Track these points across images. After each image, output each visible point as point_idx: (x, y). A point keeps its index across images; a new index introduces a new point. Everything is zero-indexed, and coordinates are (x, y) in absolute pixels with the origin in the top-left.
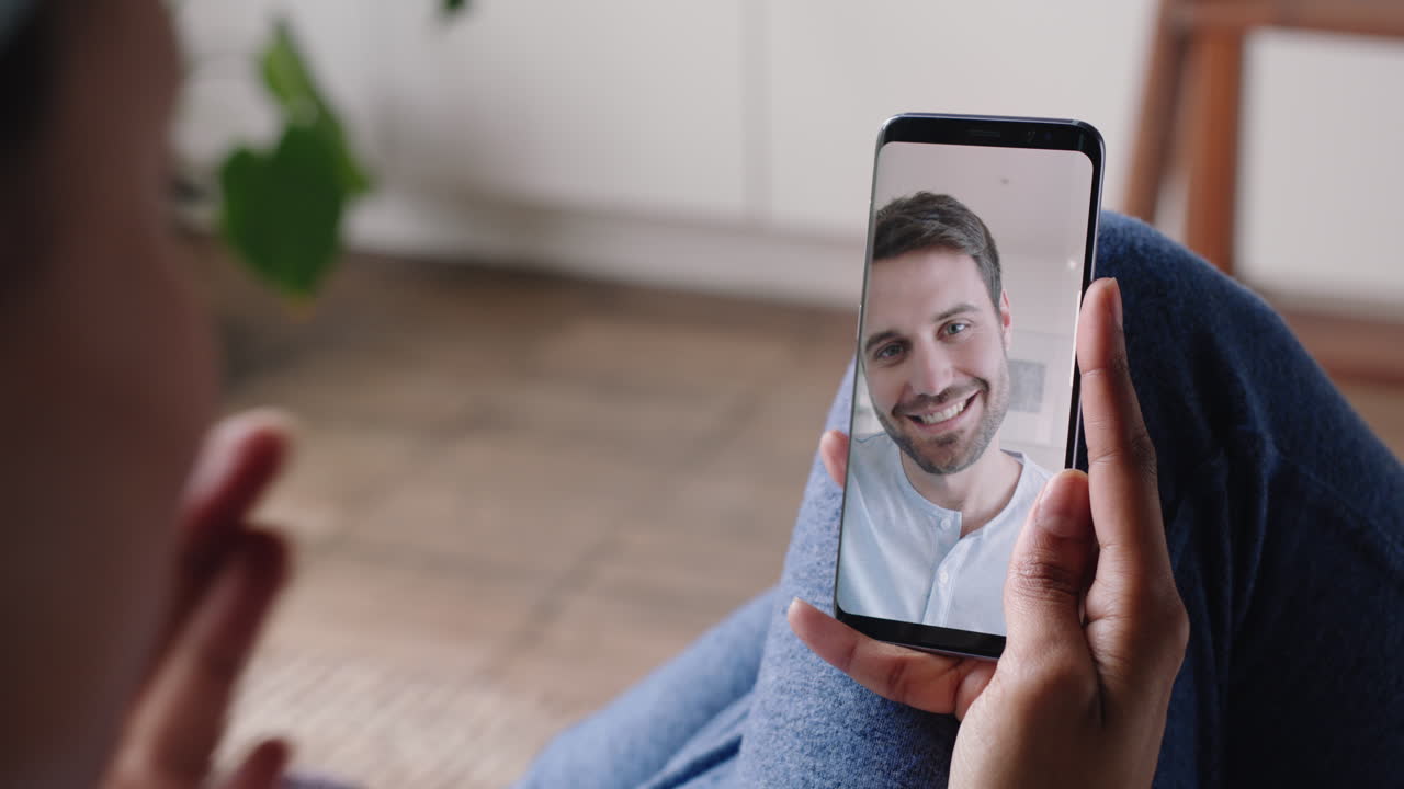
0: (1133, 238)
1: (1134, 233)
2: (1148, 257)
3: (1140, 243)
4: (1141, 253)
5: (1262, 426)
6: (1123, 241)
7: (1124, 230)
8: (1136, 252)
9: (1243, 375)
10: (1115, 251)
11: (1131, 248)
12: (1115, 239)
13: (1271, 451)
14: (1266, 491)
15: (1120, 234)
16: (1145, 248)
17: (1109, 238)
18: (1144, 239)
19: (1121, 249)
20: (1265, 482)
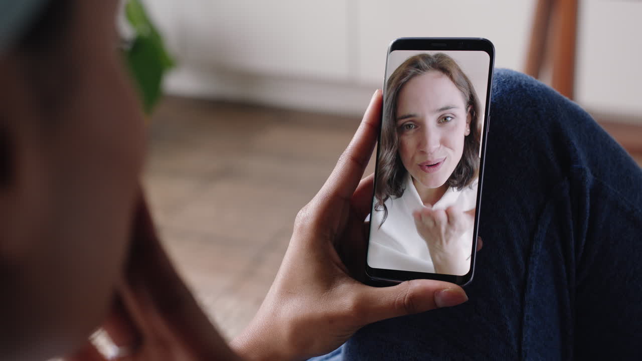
0: (520, 80)
1: (521, 78)
2: (528, 89)
3: (523, 83)
4: (524, 87)
5: (585, 165)
6: (515, 82)
7: (516, 78)
8: (522, 87)
9: (575, 141)
10: (512, 87)
11: (520, 85)
12: (512, 82)
13: (590, 177)
14: (588, 195)
15: (514, 79)
16: (526, 85)
17: (509, 81)
18: (526, 81)
19: (515, 86)
20: (588, 191)
